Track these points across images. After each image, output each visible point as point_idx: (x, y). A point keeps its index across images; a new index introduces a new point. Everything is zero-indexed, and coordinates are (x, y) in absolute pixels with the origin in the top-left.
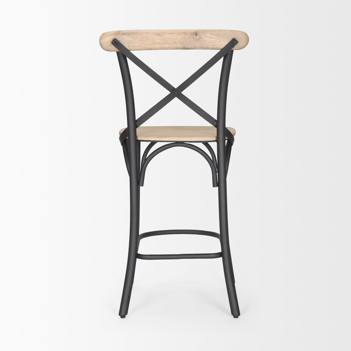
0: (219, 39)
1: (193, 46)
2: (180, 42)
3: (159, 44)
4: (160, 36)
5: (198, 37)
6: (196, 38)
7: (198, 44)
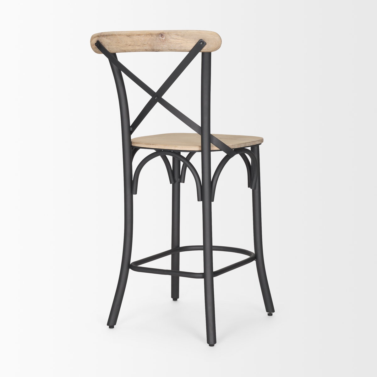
0: (185, 40)
1: (160, 48)
2: (148, 43)
3: (130, 46)
4: (130, 37)
5: (164, 38)
6: (162, 40)
7: (165, 46)
